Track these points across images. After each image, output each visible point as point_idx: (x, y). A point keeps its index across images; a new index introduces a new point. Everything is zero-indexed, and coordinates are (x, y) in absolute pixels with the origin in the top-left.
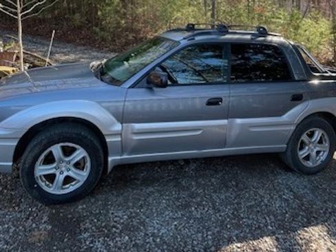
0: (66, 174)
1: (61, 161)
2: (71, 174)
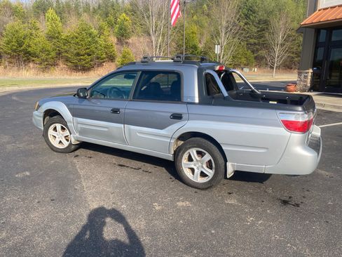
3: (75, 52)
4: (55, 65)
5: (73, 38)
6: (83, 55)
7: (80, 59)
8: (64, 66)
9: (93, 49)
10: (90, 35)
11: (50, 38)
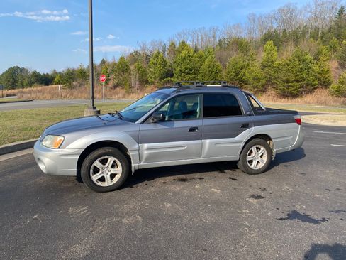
0: (109, 173)
1: (103, 169)
2: (112, 172)
3: (285, 78)
4: (265, 90)
5: (284, 65)
6: (292, 82)
7: (289, 86)
8: (273, 92)
9: (304, 75)
10: (304, 61)
11: (264, 66)
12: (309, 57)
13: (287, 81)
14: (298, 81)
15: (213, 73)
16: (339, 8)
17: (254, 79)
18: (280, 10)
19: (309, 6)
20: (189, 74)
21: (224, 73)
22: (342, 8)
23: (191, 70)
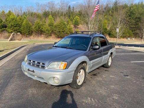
3: (58, 31)
4: (51, 35)
5: (58, 25)
6: (61, 32)
7: (60, 34)
8: (54, 36)
9: (65, 30)
10: (64, 24)
11: (50, 25)
12: (66, 23)
13: (59, 32)
14: (63, 32)
15: (28, 27)
16: (69, 6)
17: (47, 30)
18: (49, 3)
19: (59, 3)
20: (16, 27)
21: (33, 27)
22: (70, 6)
23: (17, 25)
